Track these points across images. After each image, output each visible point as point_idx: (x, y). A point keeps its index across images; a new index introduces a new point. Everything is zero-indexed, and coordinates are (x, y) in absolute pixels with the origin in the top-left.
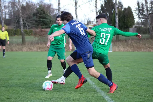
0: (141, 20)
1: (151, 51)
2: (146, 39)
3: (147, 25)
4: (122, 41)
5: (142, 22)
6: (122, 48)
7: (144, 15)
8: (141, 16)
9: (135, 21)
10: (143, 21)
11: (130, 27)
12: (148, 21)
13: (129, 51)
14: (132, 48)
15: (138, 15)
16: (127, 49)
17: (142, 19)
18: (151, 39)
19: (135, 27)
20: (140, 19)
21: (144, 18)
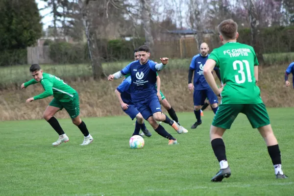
0: (63, 22)
1: (98, 114)
2: (79, 79)
3: (82, 35)
4: (6, 88)
5: (64, 27)
6: (6, 109)
7: (69, 5)
8: (60, 10)
9: (42, 24)
10: (67, 24)
11: (29, 46)
12: (84, 23)
13: (30, 119)
14: (38, 109)
15: (52, 6)
16: (22, 112)
17: (65, 16)
18: (95, 78)
19: (43, 42)
20: (58, 18)
21: (72, 13)
